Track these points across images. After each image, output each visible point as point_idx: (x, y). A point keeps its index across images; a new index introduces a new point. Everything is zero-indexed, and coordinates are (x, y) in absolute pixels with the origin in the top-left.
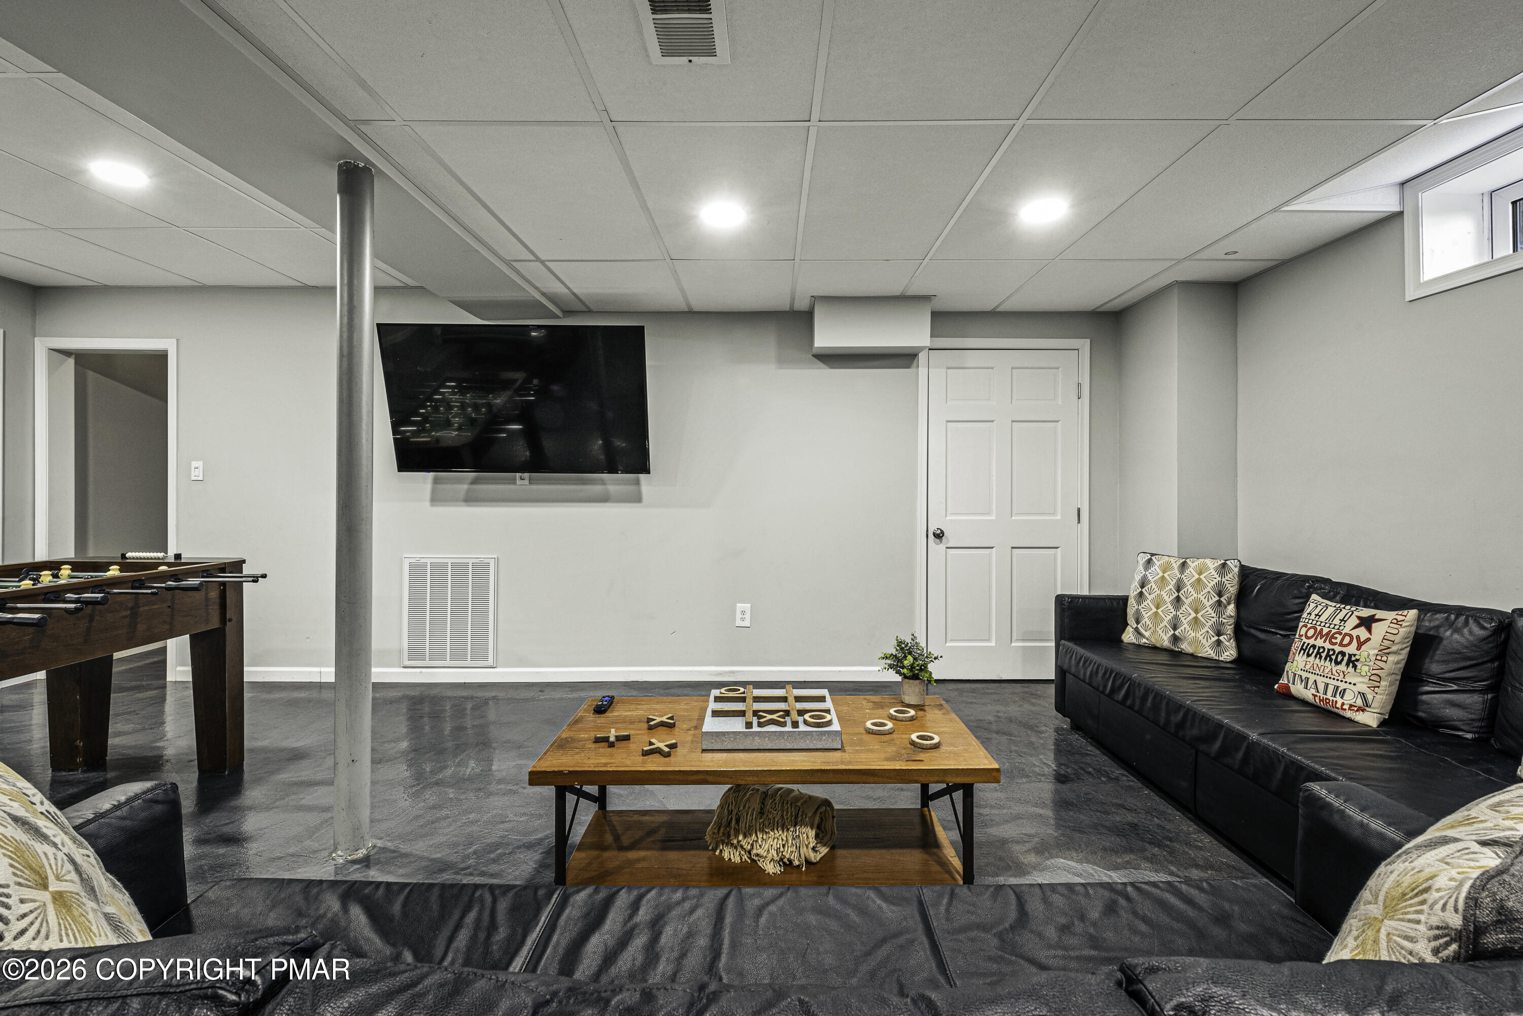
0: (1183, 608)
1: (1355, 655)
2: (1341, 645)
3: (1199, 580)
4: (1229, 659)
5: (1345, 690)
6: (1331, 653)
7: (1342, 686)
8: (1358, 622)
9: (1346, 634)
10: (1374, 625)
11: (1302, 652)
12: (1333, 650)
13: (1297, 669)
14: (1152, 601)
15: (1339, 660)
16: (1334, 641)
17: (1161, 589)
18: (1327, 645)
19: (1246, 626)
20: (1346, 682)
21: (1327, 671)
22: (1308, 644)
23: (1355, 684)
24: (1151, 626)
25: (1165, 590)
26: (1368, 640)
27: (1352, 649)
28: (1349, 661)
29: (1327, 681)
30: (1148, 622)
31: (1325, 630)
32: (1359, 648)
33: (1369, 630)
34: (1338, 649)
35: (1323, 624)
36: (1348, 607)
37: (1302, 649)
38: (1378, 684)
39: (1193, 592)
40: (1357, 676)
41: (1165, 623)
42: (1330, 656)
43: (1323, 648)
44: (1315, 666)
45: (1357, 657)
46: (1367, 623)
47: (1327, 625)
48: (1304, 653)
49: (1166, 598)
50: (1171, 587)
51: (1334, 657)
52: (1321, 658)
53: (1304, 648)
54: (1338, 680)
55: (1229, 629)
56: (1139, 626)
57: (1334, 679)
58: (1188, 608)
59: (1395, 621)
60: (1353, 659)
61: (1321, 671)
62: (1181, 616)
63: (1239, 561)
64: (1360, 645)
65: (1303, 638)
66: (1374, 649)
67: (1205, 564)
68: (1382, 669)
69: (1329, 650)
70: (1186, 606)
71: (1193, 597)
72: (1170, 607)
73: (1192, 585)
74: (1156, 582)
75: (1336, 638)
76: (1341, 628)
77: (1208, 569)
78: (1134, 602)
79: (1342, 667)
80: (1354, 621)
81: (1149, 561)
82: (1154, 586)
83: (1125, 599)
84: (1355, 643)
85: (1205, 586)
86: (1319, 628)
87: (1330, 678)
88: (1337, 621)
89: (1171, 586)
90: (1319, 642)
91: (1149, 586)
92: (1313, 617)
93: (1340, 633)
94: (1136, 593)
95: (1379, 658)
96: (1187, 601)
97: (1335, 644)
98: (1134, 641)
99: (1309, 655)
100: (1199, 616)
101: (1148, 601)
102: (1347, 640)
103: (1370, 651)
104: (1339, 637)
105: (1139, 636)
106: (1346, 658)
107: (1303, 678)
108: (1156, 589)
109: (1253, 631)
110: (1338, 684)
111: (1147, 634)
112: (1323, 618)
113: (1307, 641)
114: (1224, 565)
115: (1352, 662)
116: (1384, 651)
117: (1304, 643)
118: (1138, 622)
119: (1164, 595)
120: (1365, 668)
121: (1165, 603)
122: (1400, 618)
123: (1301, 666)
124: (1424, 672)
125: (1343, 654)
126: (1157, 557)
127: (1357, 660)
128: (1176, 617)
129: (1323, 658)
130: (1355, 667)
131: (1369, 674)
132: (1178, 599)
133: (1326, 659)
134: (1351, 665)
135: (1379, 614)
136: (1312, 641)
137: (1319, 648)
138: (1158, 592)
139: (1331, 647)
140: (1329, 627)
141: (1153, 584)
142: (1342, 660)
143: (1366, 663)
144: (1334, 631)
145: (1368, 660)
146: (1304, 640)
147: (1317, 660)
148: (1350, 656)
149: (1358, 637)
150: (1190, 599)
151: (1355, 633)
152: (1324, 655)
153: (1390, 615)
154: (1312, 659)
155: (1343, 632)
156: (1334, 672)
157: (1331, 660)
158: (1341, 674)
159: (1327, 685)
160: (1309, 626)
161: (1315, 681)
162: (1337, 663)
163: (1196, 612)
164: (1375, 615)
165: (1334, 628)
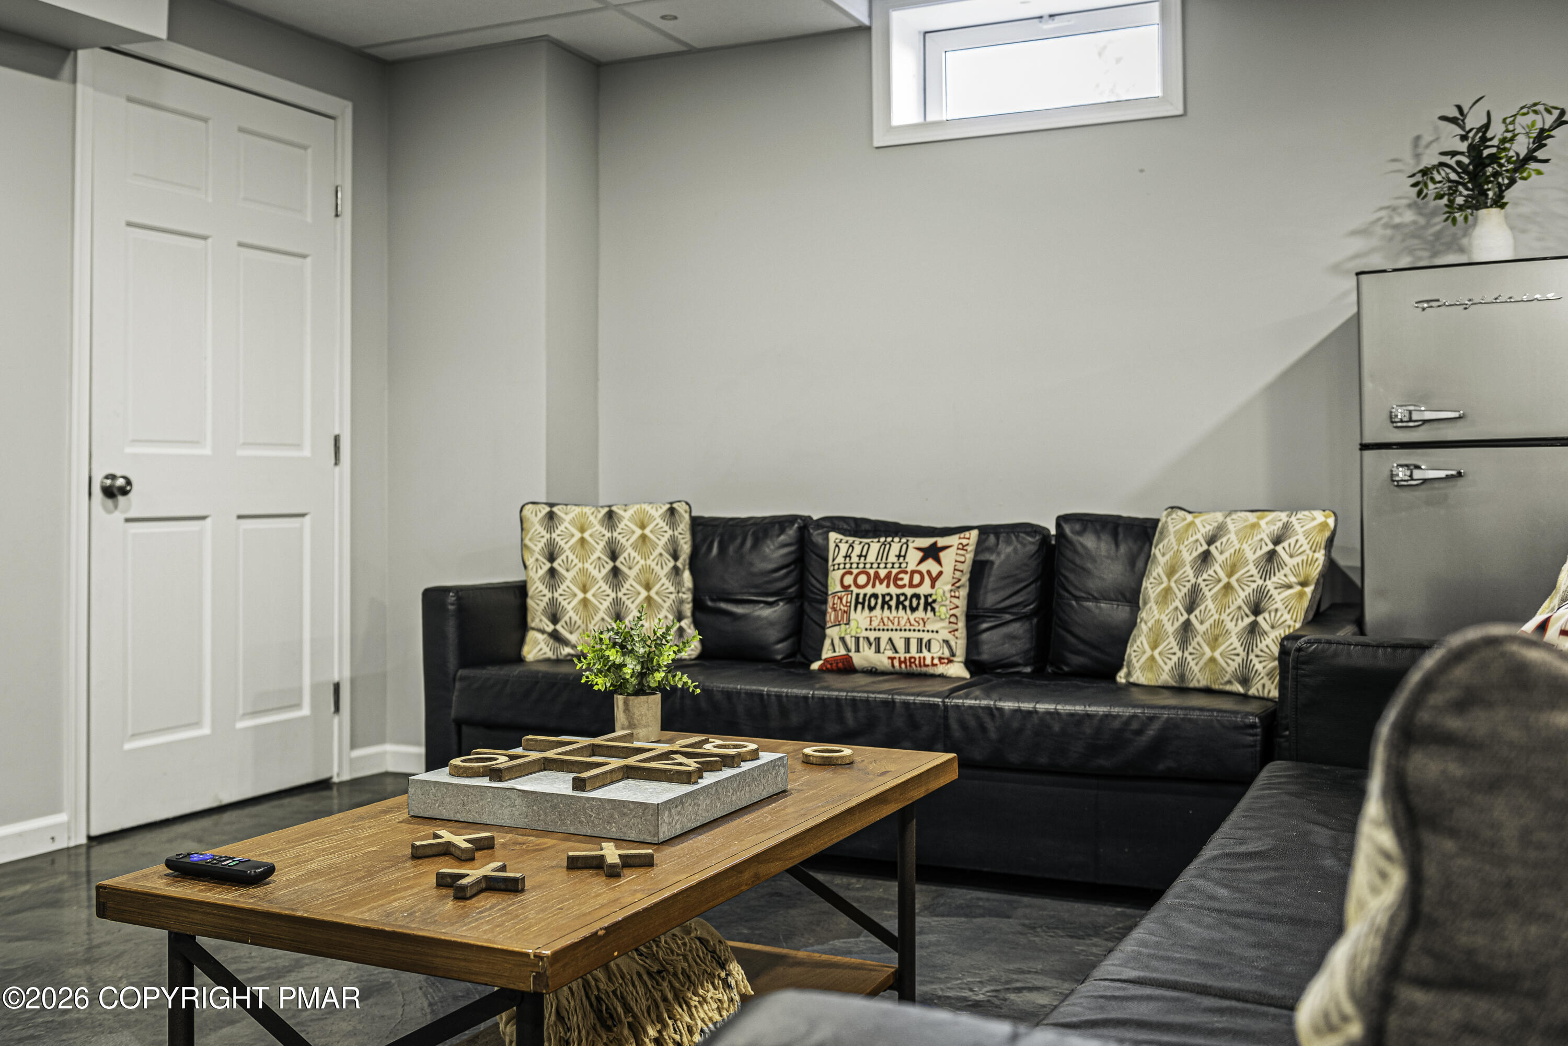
0: (627, 586)
1: (931, 595)
2: (911, 585)
3: (644, 537)
4: (695, 654)
5: (929, 641)
6: (902, 598)
7: (926, 637)
8: (920, 554)
9: (913, 572)
10: (942, 555)
11: (860, 607)
12: (903, 594)
13: (859, 631)
14: (574, 580)
15: (914, 604)
16: (900, 583)
17: (583, 559)
18: (893, 590)
19: (712, 600)
20: (928, 631)
21: (903, 622)
22: (865, 595)
23: (937, 632)
24: (579, 622)
25: (590, 561)
26: (940, 573)
27: (925, 589)
28: (927, 604)
29: (907, 634)
30: (575, 618)
31: (883, 573)
32: (933, 586)
33: (939, 561)
34: (909, 592)
35: (875, 566)
36: (897, 539)
37: (857, 603)
38: (955, 627)
39: (638, 558)
40: (938, 621)
41: (601, 614)
42: (902, 603)
43: (889, 594)
44: (886, 620)
45: (934, 597)
46: (932, 553)
47: (882, 566)
48: (863, 608)
49: (595, 573)
50: (598, 554)
51: (907, 603)
52: (890, 608)
53: (861, 600)
54: (919, 631)
55: (688, 609)
56: (559, 627)
57: (914, 630)
58: (634, 584)
59: (960, 546)
60: (930, 600)
61: (896, 623)
62: (624, 598)
63: (687, 503)
64: (934, 581)
65: (853, 588)
66: (947, 584)
67: (645, 512)
68: (957, 607)
69: (898, 596)
70: (631, 581)
71: (639, 566)
72: (605, 587)
73: (635, 547)
74: (572, 549)
75: (902, 579)
76: (903, 565)
77: (652, 518)
78: (542, 587)
79: (920, 613)
80: (913, 557)
81: (551, 516)
82: (571, 557)
83: (521, 590)
84: (927, 581)
85: (655, 546)
86: (872, 572)
87: (910, 630)
88: (892, 558)
89: (599, 550)
90: (881, 589)
91: (563, 557)
92: (855, 559)
93: (906, 572)
94: (541, 572)
95: (953, 594)
96: (632, 573)
97: (904, 586)
98: (550, 655)
99: (871, 609)
100: (653, 593)
101: (568, 583)
102: (917, 579)
103: (944, 586)
104: (906, 578)
105: (557, 645)
106: (922, 601)
107: (872, 640)
108: (576, 561)
109: (723, 605)
110: (921, 635)
111: (573, 638)
112: (871, 557)
113: (862, 592)
114: (672, 511)
115: (929, 605)
116: (956, 586)
117: (858, 595)
118: (555, 619)
119: (591, 568)
120: (943, 609)
121: (595, 580)
122: (965, 542)
123: (865, 624)
124: (979, 606)
125: (917, 596)
126: (559, 507)
127: (934, 601)
128: (617, 602)
129: (893, 607)
130: (933, 610)
131: (948, 616)
132: (615, 571)
133: (897, 608)
134: (929, 608)
135: (941, 542)
136: (869, 590)
137: (883, 596)
138: (580, 565)
139: (899, 591)
140: (885, 567)
141: (568, 553)
142: (918, 604)
143: (943, 603)
144: (894, 571)
145: (944, 598)
146: (856, 590)
147: (887, 612)
148: (926, 597)
149: (929, 572)
150: (636, 570)
151: (923, 568)
152: (893, 603)
153: (953, 540)
154: (878, 611)
155: (909, 569)
156: (913, 622)
157: (904, 608)
158: (921, 622)
159: (907, 641)
160: (855, 571)
161: (890, 639)
162: (913, 610)
163: (648, 587)
164: (935, 543)
165: (893, 567)
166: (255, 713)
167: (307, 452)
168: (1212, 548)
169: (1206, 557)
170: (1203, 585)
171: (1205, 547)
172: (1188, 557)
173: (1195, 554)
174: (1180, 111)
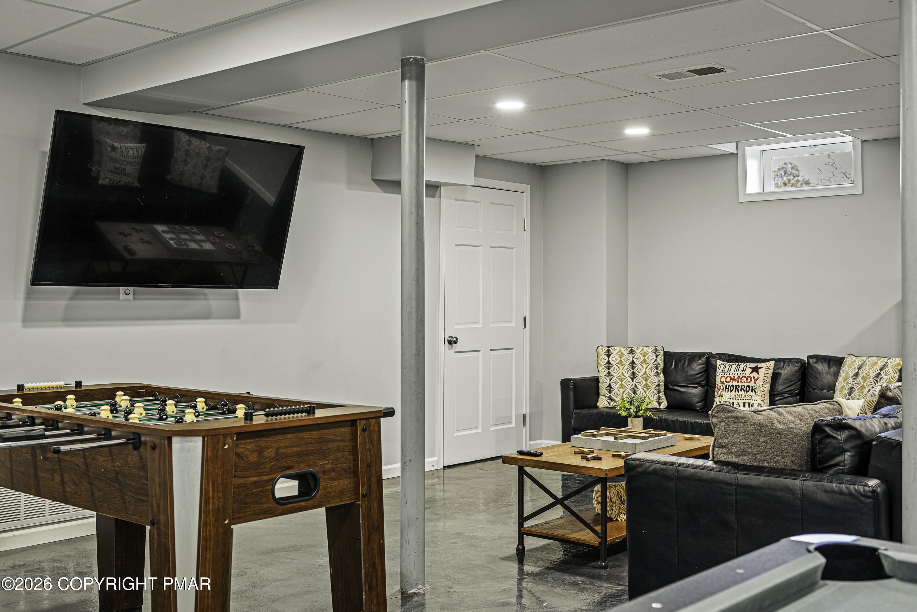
0: (638, 379)
1: (754, 386)
2: (747, 382)
3: (645, 360)
4: (665, 407)
5: (753, 404)
6: (743, 387)
7: (752, 402)
8: (751, 370)
9: (748, 377)
10: (759, 370)
11: (727, 390)
13: (726, 399)
14: (617, 377)
15: (748, 390)
16: (742, 381)
17: (621, 369)
18: (740, 384)
19: (672, 385)
20: (753, 400)
21: (743, 396)
22: (729, 385)
23: (756, 400)
24: (619, 393)
25: (624, 369)
26: (758, 378)
27: (752, 384)
28: (752, 389)
29: (745, 401)
30: (618, 391)
31: (736, 377)
32: (755, 383)
33: (758, 373)
34: (746, 385)
35: (734, 374)
36: (743, 364)
37: (726, 388)
38: (764, 398)
39: (642, 368)
40: (757, 396)
41: (628, 390)
42: (743, 389)
43: (738, 385)
44: (736, 395)
45: (755, 387)
46: (756, 370)
47: (736, 374)
48: (728, 390)
49: (626, 374)
50: (627, 367)
51: (745, 389)
52: (738, 390)
53: (727, 387)
54: (749, 400)
55: (662, 389)
56: (611, 395)
57: (747, 400)
58: (641, 379)
59: (767, 367)
60: (754, 388)
61: (740, 397)
62: (637, 384)
63: (662, 347)
64: (756, 381)
65: (725, 382)
66: (761, 382)
67: (645, 350)
68: (765, 391)
69: (741, 386)
70: (639, 377)
71: (643, 372)
72: (629, 380)
73: (641, 364)
74: (617, 364)
75: (743, 380)
76: (744, 374)
77: (648, 353)
78: (605, 379)
79: (750, 393)
80: (749, 371)
81: (609, 351)
82: (616, 368)
83: (597, 380)
84: (753, 380)
85: (649, 364)
86: (732, 376)
87: (745, 399)
88: (740, 371)
89: (627, 366)
90: (735, 383)
91: (613, 367)
92: (726, 371)
93: (745, 377)
94: (605, 373)
95: (763, 386)
96: (640, 374)
97: (744, 382)
98: (608, 405)
99: (731, 391)
100: (648, 382)
101: (615, 378)
102: (749, 379)
103: (760, 382)
104: (745, 379)
105: (611, 401)
106: (751, 388)
107: (731, 403)
108: (618, 369)
109: (676, 388)
110: (750, 401)
111: (617, 399)
112: (732, 371)
113: (728, 384)
114: (656, 350)
115: (754, 390)
116: (765, 382)
117: (726, 385)
118: (610, 392)
119: (624, 372)
120: (759, 392)
121: (625, 377)
122: (769, 365)
123: (729, 396)
124: (775, 391)
125: (749, 386)
126: (612, 348)
127: (756, 388)
128: (634, 386)
129: (740, 391)
130: (755, 392)
131: (761, 394)
132: (633, 373)
133: (741, 391)
134: (753, 391)
135: (760, 365)
136: (731, 384)
137: (736, 386)
138: (620, 371)
139: (742, 384)
140: (737, 375)
141: (615, 366)
142: (749, 389)
143: (759, 389)
144: (741, 376)
145: (760, 388)
146: (726, 384)
147: (737, 392)
148: (752, 387)
149: (754, 377)
150: (641, 373)
151: (752, 375)
152: (740, 389)
153: (764, 365)
154: (733, 392)
155: (746, 376)
156: (747, 396)
157: (744, 391)
158: (750, 396)
159: (745, 403)
160: (726, 376)
161: (738, 403)
162: (747, 392)
163: (646, 380)
164: (757, 366)
165: (740, 375)
166: (496, 425)
167: (514, 324)
168: (860, 371)
169: (857, 374)
170: (855, 385)
171: (857, 371)
172: (851, 374)
173: (854, 373)
174: (861, 192)
